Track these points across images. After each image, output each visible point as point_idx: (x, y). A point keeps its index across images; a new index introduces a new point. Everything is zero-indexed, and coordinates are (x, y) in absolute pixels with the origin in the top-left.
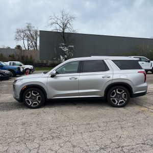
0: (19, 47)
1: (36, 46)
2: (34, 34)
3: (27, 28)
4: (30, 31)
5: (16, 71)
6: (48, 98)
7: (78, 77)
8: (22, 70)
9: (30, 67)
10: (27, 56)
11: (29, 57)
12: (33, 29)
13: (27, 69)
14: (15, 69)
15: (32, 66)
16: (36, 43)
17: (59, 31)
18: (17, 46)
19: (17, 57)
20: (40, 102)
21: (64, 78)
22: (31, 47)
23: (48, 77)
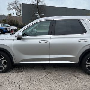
0: (10, 15)
1: (21, 15)
2: (19, 7)
3: (14, 2)
4: (16, 4)
5: (4, 30)
6: (15, 63)
7: (48, 40)
8: (8, 30)
9: (15, 28)
10: (14, 21)
11: (16, 22)
12: (19, 3)
13: (13, 29)
14: (4, 29)
15: (16, 27)
16: (20, 13)
17: (35, 4)
18: (9, 14)
19: (8, 21)
20: (6, 66)
21: (33, 40)
22: (18, 15)
23: (14, 39)
